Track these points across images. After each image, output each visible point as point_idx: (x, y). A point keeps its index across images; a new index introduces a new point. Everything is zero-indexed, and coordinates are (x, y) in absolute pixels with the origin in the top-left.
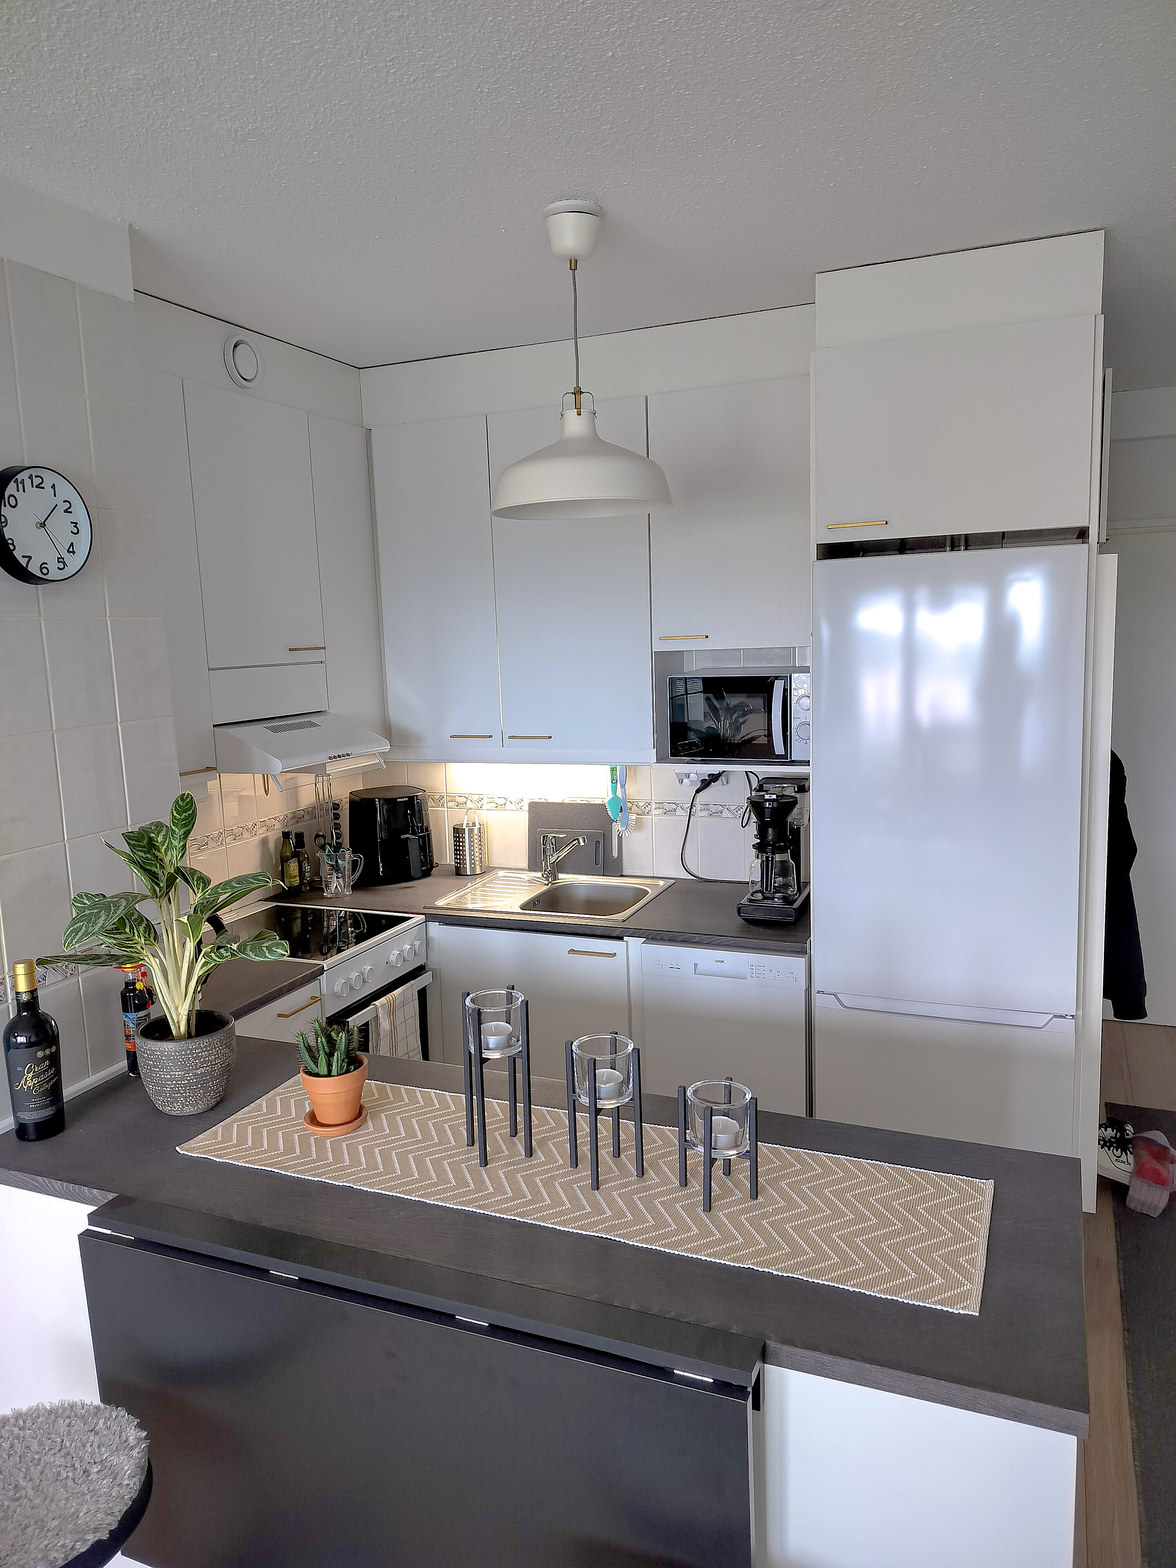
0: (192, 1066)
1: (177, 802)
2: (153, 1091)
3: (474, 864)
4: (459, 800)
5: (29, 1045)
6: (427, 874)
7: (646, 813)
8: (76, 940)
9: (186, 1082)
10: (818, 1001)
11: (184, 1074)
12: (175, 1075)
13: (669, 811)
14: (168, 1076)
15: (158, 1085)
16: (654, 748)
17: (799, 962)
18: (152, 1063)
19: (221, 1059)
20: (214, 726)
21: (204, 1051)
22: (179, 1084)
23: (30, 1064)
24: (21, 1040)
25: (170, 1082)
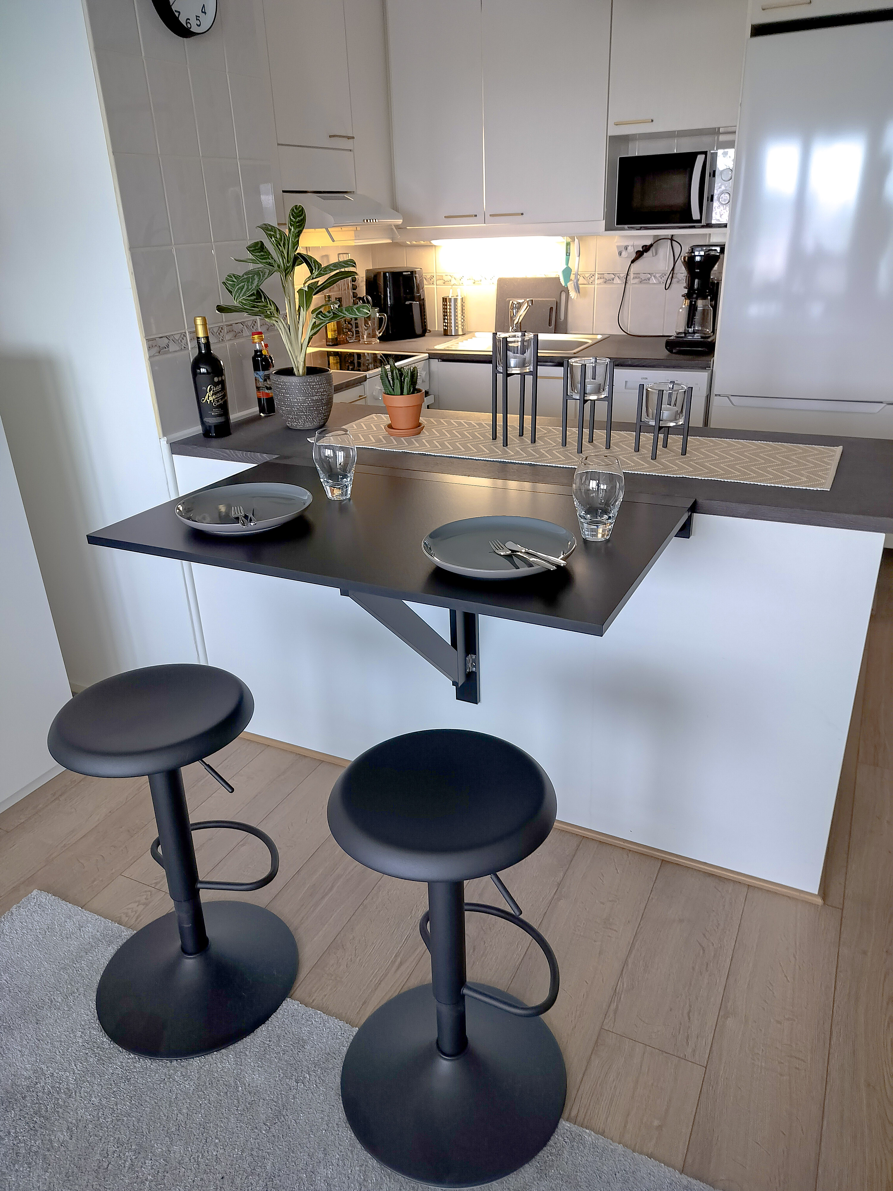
0: (310, 394)
1: (292, 210)
2: (285, 411)
3: (457, 326)
4: (445, 278)
5: (208, 373)
6: (423, 335)
7: (590, 282)
8: (242, 294)
9: (307, 404)
10: (715, 401)
11: (306, 399)
12: (300, 399)
13: (608, 280)
14: (296, 400)
15: (288, 406)
16: (604, 219)
17: (704, 375)
18: (284, 391)
19: (327, 392)
20: (284, 191)
21: (317, 385)
22: (302, 406)
23: (209, 386)
24: (203, 370)
25: (296, 404)
